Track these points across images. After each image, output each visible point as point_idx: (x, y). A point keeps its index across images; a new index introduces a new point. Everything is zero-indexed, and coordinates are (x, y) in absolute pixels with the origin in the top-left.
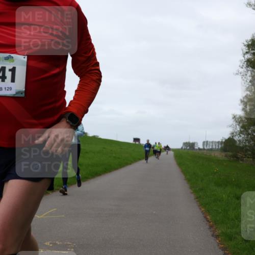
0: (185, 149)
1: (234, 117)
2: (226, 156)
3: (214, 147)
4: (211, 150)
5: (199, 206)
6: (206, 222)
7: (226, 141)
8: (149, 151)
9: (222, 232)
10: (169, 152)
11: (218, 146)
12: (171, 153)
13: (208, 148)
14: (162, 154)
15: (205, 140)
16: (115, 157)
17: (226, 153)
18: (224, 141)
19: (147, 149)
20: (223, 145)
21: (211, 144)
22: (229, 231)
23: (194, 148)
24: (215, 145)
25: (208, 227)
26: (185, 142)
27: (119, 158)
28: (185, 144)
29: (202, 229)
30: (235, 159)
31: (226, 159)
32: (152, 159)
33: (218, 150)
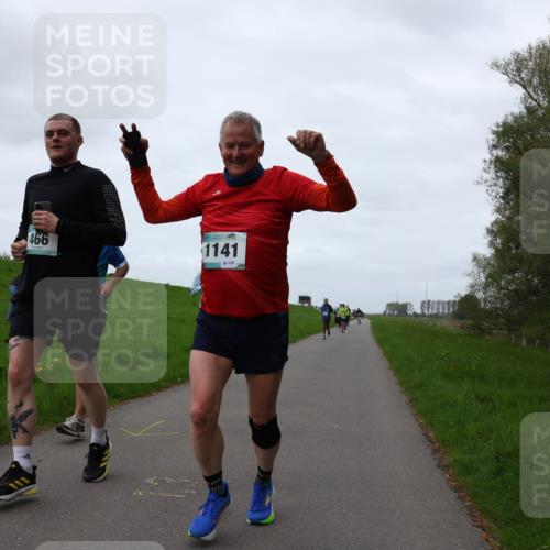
0: (390, 315)
1: (475, 258)
2: (462, 327)
3: (441, 311)
4: (436, 316)
5: (415, 415)
7: (462, 299)
9: (455, 460)
11: (449, 309)
12: (366, 322)
13: (430, 312)
15: (425, 299)
17: (463, 322)
18: (458, 299)
20: (456, 308)
21: (436, 306)
22: (466, 457)
23: (406, 314)
24: (443, 309)
25: (430, 451)
28: (390, 306)
29: (420, 454)
30: (477, 331)
31: (461, 331)
33: (447, 316)
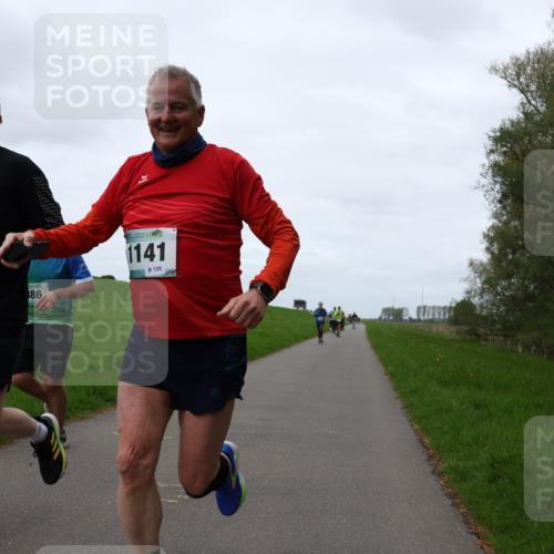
0: (385, 320)
1: (471, 264)
3: (437, 316)
4: (432, 321)
5: (410, 421)
6: (422, 448)
7: (458, 304)
8: (323, 322)
9: (450, 467)
10: (357, 325)
11: (444, 315)
12: (361, 327)
13: (426, 317)
14: (346, 327)
15: (421, 304)
16: (261, 334)
17: (458, 327)
18: (454, 305)
19: (320, 318)
20: (452, 313)
21: (431, 311)
22: (462, 464)
23: (401, 319)
24: (439, 314)
25: (424, 457)
26: (386, 306)
27: (269, 336)
28: (385, 311)
29: (414, 461)
30: (474, 337)
31: (458, 337)
32: (328, 336)
33: (443, 321)
